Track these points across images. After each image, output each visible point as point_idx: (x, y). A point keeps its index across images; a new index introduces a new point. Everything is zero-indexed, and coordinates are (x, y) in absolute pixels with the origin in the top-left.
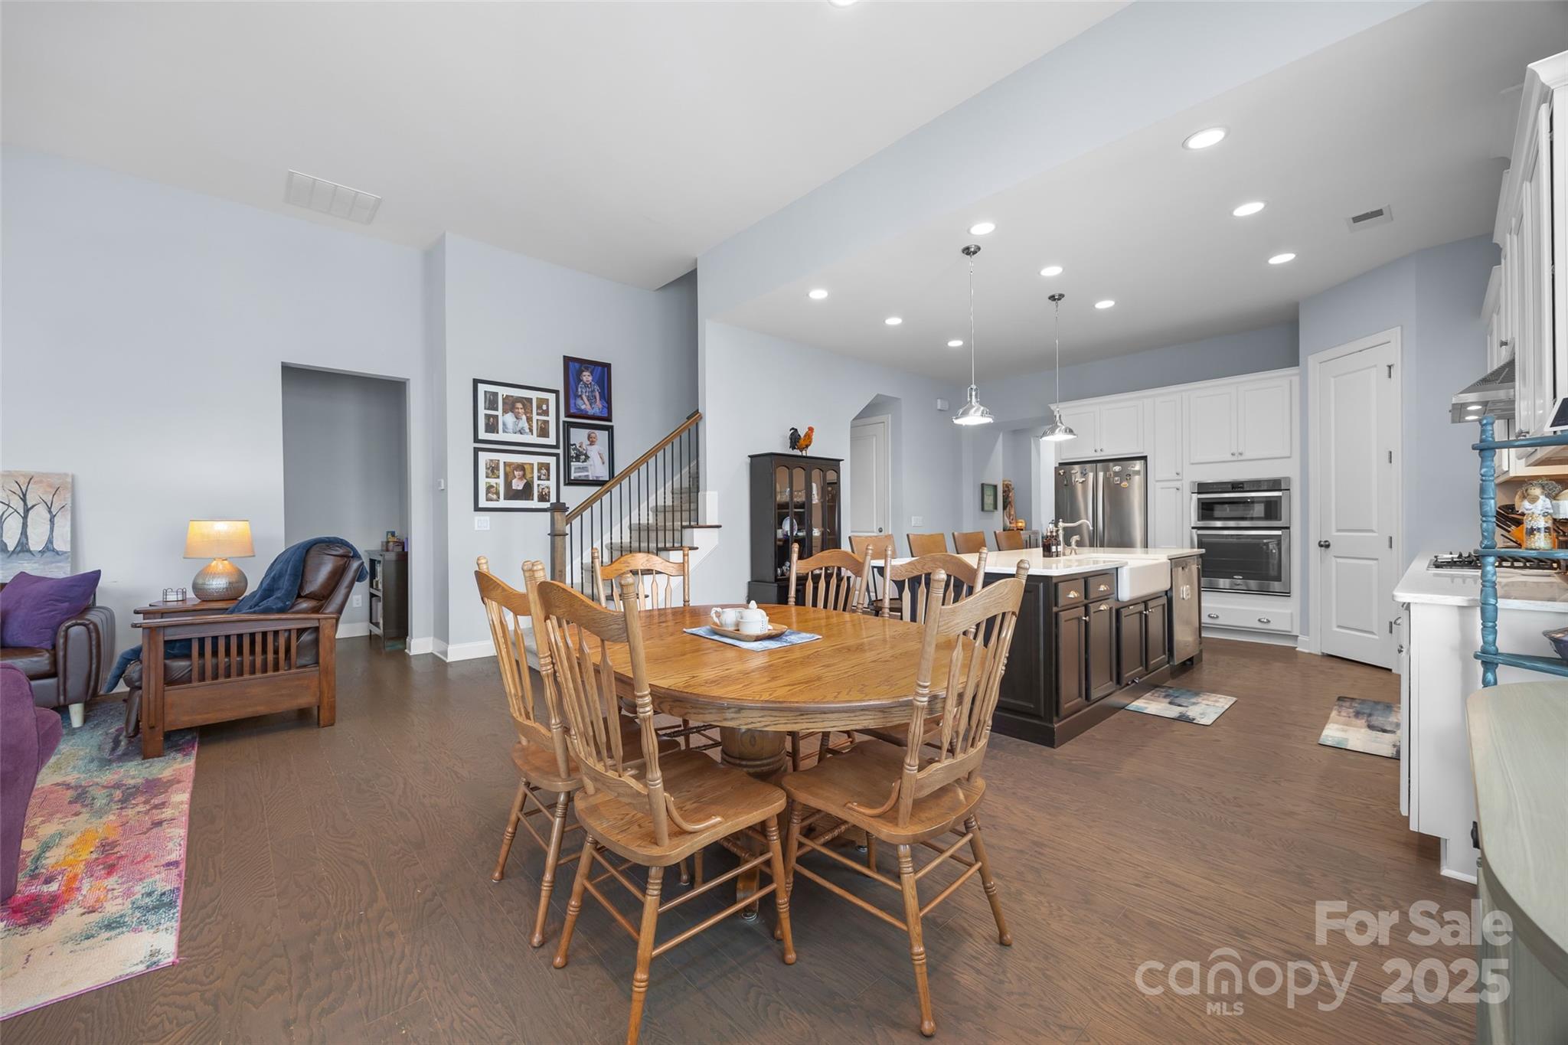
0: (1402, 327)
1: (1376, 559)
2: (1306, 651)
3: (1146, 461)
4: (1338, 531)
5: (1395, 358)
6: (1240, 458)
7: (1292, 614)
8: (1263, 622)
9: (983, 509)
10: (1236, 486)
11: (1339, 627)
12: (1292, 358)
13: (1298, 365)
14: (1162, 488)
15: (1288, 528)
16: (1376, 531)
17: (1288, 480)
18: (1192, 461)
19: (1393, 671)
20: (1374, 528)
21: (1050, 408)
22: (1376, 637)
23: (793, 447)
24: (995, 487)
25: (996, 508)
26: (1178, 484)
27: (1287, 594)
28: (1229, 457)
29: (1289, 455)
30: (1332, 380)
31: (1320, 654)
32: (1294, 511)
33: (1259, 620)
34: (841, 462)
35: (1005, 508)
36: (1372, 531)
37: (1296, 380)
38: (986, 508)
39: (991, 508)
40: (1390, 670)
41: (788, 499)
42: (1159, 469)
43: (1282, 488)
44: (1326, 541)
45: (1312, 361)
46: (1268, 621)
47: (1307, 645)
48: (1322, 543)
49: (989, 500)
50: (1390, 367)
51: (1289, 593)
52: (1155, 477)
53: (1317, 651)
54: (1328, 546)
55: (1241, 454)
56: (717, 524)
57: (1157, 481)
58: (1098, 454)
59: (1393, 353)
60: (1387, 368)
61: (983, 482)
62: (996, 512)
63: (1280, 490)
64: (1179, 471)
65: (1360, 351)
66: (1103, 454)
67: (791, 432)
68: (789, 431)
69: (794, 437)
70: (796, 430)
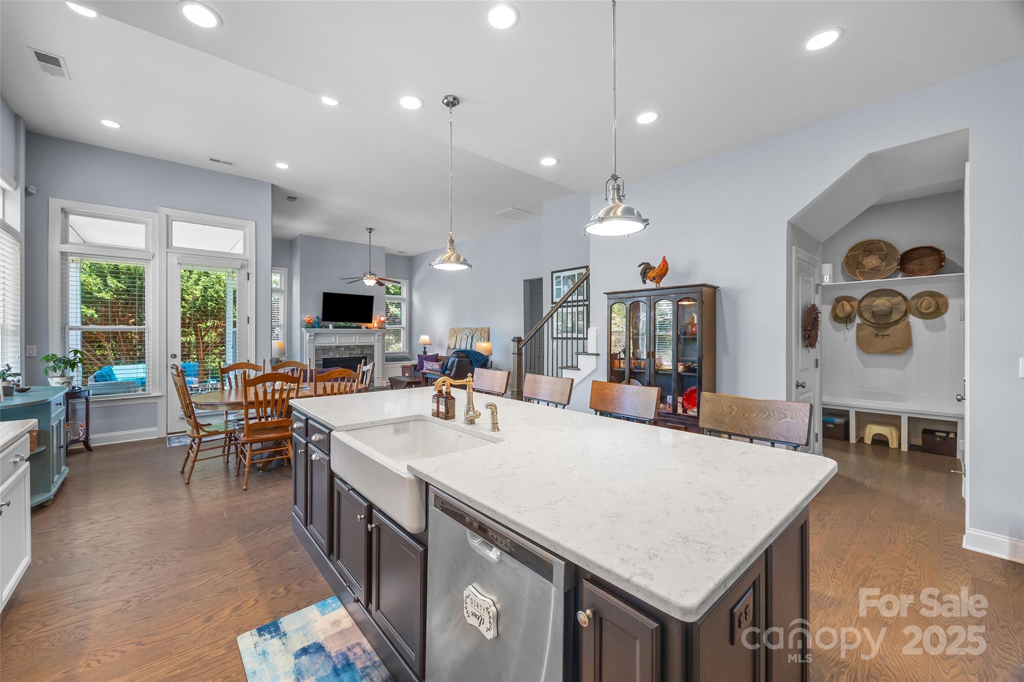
23: (644, 280)
56: (595, 352)
67: (643, 266)
68: (640, 266)
69: (646, 270)
70: (648, 264)
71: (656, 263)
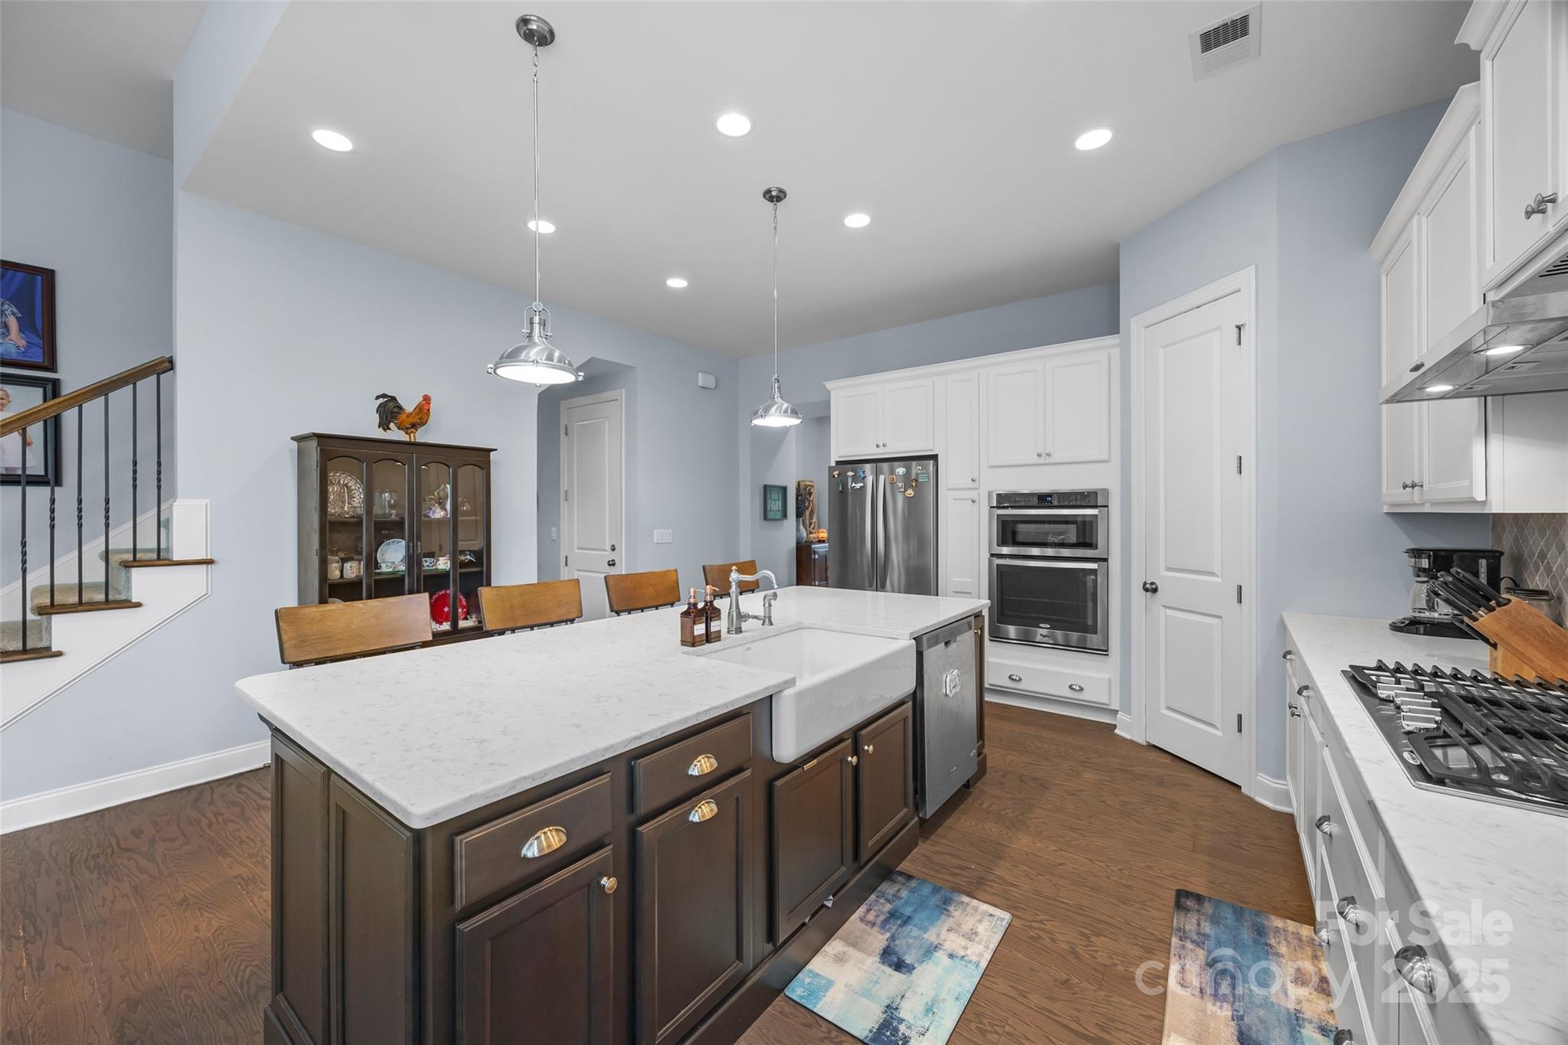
0: (1257, 266)
1: (1220, 617)
2: (1128, 737)
3: (937, 461)
4: (1169, 569)
5: (1248, 318)
6: (1048, 460)
7: (1110, 679)
8: (1075, 690)
9: (765, 518)
10: (1044, 500)
11: (1168, 708)
12: (1111, 325)
13: (1119, 333)
14: (955, 499)
15: (1105, 560)
16: (1219, 574)
17: (1106, 492)
18: (992, 464)
19: (1243, 790)
20: (1217, 570)
21: (825, 386)
22: (1219, 733)
23: (384, 425)
24: (784, 489)
25: (785, 516)
26: (973, 494)
27: (1104, 651)
28: (1035, 460)
29: (1105, 457)
30: (1161, 350)
31: (1145, 744)
32: (1113, 537)
33: (1071, 687)
34: (491, 453)
35: (799, 514)
36: (1213, 574)
37: (1116, 353)
38: (770, 515)
39: (779, 515)
40: (1239, 787)
41: (361, 511)
42: (951, 475)
43: (1099, 505)
44: (1152, 584)
45: (1134, 324)
46: (1082, 689)
47: (1129, 728)
48: (1148, 586)
49: (775, 506)
50: (1239, 328)
51: (1106, 651)
52: (946, 485)
53: (1141, 739)
54: (1155, 590)
55: (1049, 455)
56: (202, 556)
57: (949, 489)
58: (881, 450)
59: (1242, 308)
60: (1236, 330)
61: (768, 483)
62: (785, 522)
63: (1095, 507)
64: (976, 476)
65: (1198, 307)
66: (886, 450)
67: (381, 400)
68: (378, 398)
69: (389, 410)
70: (393, 399)
71: (409, 405)
